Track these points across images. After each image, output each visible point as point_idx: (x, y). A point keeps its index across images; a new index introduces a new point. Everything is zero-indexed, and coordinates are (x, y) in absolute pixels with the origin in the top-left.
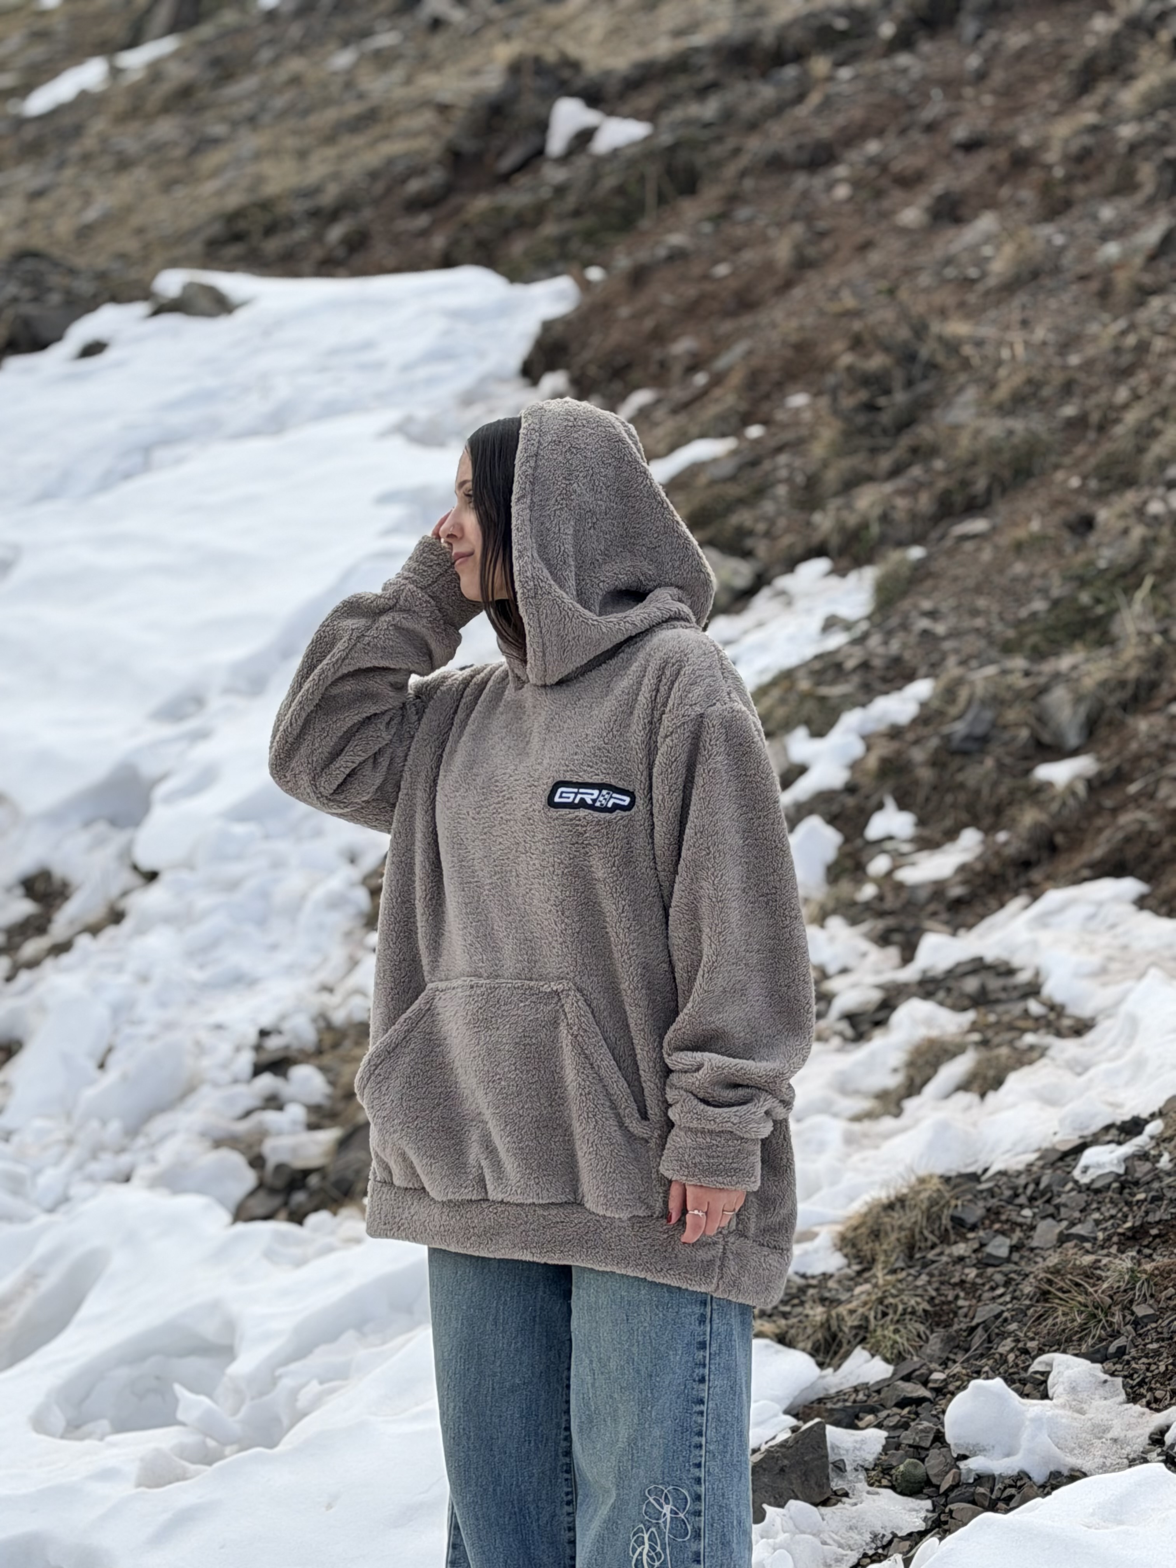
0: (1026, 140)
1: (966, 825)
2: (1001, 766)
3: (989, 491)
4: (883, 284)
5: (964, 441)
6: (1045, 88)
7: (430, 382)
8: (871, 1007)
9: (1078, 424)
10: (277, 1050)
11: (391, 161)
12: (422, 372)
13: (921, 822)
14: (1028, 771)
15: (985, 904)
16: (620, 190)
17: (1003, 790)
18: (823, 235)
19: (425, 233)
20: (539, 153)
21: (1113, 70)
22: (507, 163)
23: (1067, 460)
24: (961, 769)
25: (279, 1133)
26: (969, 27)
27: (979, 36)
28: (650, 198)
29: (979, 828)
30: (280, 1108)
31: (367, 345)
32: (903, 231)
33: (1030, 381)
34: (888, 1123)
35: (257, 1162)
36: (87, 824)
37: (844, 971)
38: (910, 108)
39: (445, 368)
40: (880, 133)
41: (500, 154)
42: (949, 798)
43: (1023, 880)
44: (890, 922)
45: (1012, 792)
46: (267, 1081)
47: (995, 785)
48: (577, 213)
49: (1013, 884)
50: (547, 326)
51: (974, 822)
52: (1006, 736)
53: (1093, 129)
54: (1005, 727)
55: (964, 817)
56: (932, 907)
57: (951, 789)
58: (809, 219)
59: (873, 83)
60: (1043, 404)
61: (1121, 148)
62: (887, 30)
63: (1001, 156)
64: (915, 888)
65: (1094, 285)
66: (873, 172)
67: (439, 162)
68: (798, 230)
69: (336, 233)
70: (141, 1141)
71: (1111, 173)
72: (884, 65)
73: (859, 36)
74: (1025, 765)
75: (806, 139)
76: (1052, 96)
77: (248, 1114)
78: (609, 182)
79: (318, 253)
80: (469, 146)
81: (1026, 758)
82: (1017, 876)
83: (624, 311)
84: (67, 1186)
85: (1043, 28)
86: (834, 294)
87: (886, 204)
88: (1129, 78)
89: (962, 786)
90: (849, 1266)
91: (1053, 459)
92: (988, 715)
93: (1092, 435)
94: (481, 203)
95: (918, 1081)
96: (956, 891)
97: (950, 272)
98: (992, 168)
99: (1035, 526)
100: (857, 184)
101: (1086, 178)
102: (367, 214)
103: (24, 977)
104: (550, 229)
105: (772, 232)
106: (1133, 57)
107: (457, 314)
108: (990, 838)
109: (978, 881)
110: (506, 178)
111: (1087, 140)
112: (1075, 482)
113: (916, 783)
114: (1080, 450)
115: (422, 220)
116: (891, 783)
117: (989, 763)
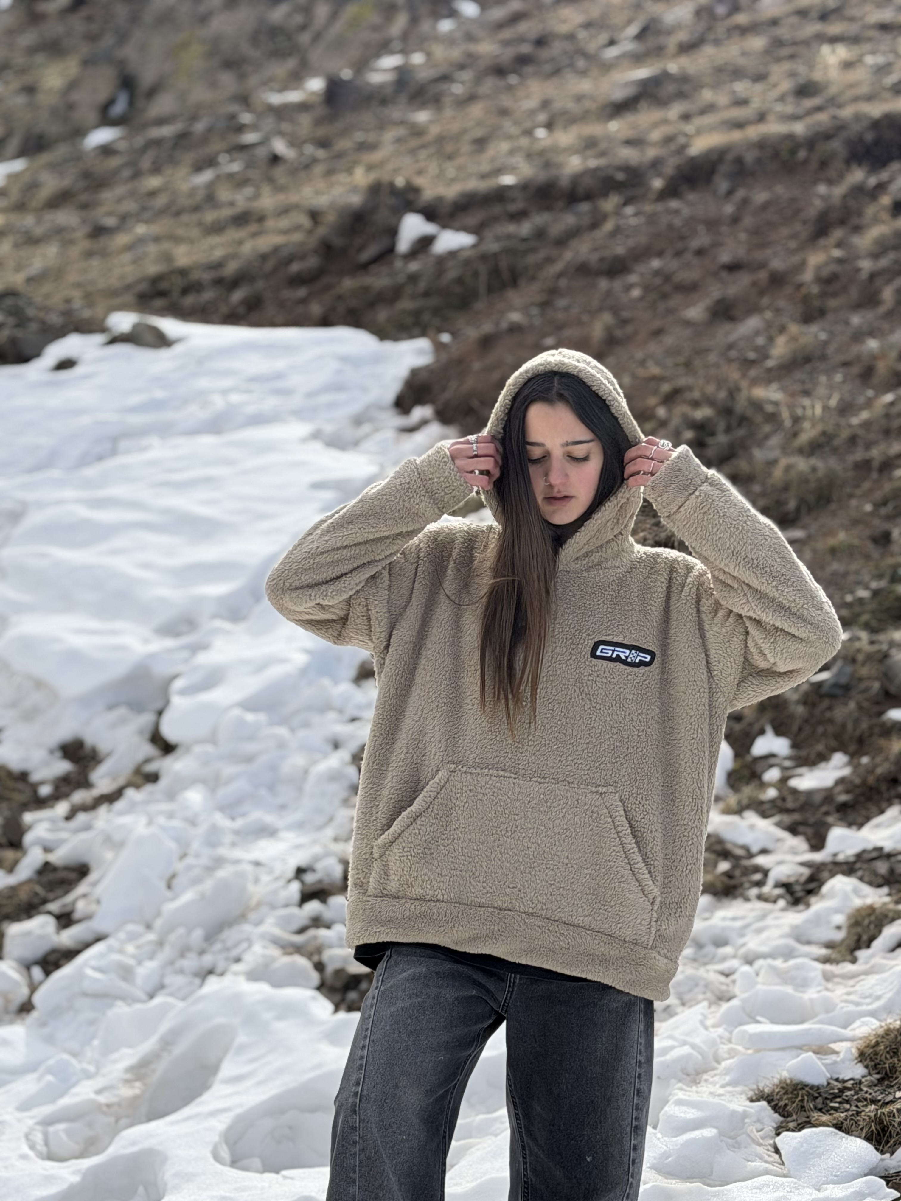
0: (778, 264)
1: (834, 750)
2: (860, 708)
3: (798, 509)
4: (681, 359)
5: (778, 473)
6: (785, 231)
7: (331, 406)
8: (803, 879)
9: (865, 466)
10: (313, 884)
11: (276, 249)
12: (325, 398)
13: (795, 746)
14: (881, 713)
15: (868, 809)
16: (459, 280)
17: (864, 725)
18: (624, 322)
19: (303, 301)
20: (391, 250)
21: (842, 222)
22: (365, 256)
23: (858, 492)
24: (830, 708)
25: (331, 946)
26: (722, 185)
27: (730, 193)
28: (482, 288)
29: (846, 752)
30: (328, 927)
31: (279, 376)
32: (688, 323)
33: (824, 433)
34: (847, 967)
35: (319, 967)
36: (111, 707)
37: (764, 851)
38: (683, 238)
39: (341, 397)
40: (660, 254)
41: (361, 249)
42: (820, 730)
43: (893, 793)
44: (796, 817)
45: (871, 728)
46: (313, 906)
47: (857, 722)
48: (426, 294)
49: (886, 795)
50: (415, 373)
51: (842, 747)
52: (862, 686)
53: (840, 261)
54: (860, 679)
55: (833, 743)
56: (824, 809)
57: (820, 722)
58: (615, 311)
59: (652, 219)
60: (835, 450)
61: (864, 275)
62: (657, 183)
63: (763, 275)
64: (810, 793)
65: (856, 370)
66: (658, 281)
67: (315, 251)
68: (607, 318)
69: (238, 296)
70: (218, 946)
71: (854, 293)
72: (659, 207)
73: (633, 186)
74: (876, 709)
75: (607, 253)
76: (794, 236)
77: (301, 931)
78: (452, 274)
79: (224, 309)
80: (338, 242)
81: (878, 703)
82: (888, 789)
83: (477, 366)
84: (162, 976)
85: (780, 189)
86: (642, 363)
87: (672, 303)
88: (858, 229)
89: (831, 721)
90: (870, 1074)
91: (848, 490)
92: (849, 669)
93: (875, 475)
94: (348, 283)
95: (865, 938)
96: (843, 798)
97: (733, 354)
98: (754, 284)
99: (842, 536)
100: (647, 288)
101: (835, 295)
102: (260, 285)
103: (82, 817)
104: (406, 304)
105: (585, 318)
106: (860, 214)
107: (345, 359)
108: (855, 761)
109: (858, 791)
110: (365, 267)
111: (834, 268)
112: (868, 508)
113: (792, 717)
114: (866, 485)
115: (302, 292)
116: (769, 715)
117: (852, 705)
